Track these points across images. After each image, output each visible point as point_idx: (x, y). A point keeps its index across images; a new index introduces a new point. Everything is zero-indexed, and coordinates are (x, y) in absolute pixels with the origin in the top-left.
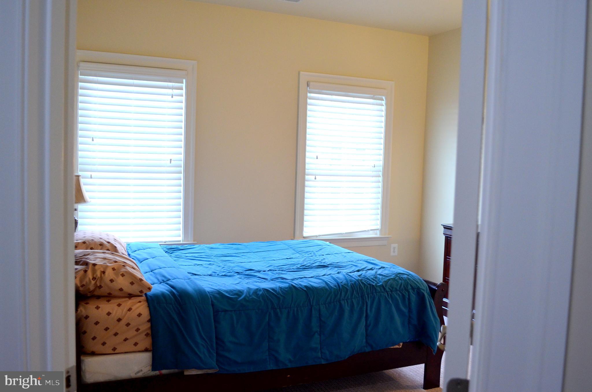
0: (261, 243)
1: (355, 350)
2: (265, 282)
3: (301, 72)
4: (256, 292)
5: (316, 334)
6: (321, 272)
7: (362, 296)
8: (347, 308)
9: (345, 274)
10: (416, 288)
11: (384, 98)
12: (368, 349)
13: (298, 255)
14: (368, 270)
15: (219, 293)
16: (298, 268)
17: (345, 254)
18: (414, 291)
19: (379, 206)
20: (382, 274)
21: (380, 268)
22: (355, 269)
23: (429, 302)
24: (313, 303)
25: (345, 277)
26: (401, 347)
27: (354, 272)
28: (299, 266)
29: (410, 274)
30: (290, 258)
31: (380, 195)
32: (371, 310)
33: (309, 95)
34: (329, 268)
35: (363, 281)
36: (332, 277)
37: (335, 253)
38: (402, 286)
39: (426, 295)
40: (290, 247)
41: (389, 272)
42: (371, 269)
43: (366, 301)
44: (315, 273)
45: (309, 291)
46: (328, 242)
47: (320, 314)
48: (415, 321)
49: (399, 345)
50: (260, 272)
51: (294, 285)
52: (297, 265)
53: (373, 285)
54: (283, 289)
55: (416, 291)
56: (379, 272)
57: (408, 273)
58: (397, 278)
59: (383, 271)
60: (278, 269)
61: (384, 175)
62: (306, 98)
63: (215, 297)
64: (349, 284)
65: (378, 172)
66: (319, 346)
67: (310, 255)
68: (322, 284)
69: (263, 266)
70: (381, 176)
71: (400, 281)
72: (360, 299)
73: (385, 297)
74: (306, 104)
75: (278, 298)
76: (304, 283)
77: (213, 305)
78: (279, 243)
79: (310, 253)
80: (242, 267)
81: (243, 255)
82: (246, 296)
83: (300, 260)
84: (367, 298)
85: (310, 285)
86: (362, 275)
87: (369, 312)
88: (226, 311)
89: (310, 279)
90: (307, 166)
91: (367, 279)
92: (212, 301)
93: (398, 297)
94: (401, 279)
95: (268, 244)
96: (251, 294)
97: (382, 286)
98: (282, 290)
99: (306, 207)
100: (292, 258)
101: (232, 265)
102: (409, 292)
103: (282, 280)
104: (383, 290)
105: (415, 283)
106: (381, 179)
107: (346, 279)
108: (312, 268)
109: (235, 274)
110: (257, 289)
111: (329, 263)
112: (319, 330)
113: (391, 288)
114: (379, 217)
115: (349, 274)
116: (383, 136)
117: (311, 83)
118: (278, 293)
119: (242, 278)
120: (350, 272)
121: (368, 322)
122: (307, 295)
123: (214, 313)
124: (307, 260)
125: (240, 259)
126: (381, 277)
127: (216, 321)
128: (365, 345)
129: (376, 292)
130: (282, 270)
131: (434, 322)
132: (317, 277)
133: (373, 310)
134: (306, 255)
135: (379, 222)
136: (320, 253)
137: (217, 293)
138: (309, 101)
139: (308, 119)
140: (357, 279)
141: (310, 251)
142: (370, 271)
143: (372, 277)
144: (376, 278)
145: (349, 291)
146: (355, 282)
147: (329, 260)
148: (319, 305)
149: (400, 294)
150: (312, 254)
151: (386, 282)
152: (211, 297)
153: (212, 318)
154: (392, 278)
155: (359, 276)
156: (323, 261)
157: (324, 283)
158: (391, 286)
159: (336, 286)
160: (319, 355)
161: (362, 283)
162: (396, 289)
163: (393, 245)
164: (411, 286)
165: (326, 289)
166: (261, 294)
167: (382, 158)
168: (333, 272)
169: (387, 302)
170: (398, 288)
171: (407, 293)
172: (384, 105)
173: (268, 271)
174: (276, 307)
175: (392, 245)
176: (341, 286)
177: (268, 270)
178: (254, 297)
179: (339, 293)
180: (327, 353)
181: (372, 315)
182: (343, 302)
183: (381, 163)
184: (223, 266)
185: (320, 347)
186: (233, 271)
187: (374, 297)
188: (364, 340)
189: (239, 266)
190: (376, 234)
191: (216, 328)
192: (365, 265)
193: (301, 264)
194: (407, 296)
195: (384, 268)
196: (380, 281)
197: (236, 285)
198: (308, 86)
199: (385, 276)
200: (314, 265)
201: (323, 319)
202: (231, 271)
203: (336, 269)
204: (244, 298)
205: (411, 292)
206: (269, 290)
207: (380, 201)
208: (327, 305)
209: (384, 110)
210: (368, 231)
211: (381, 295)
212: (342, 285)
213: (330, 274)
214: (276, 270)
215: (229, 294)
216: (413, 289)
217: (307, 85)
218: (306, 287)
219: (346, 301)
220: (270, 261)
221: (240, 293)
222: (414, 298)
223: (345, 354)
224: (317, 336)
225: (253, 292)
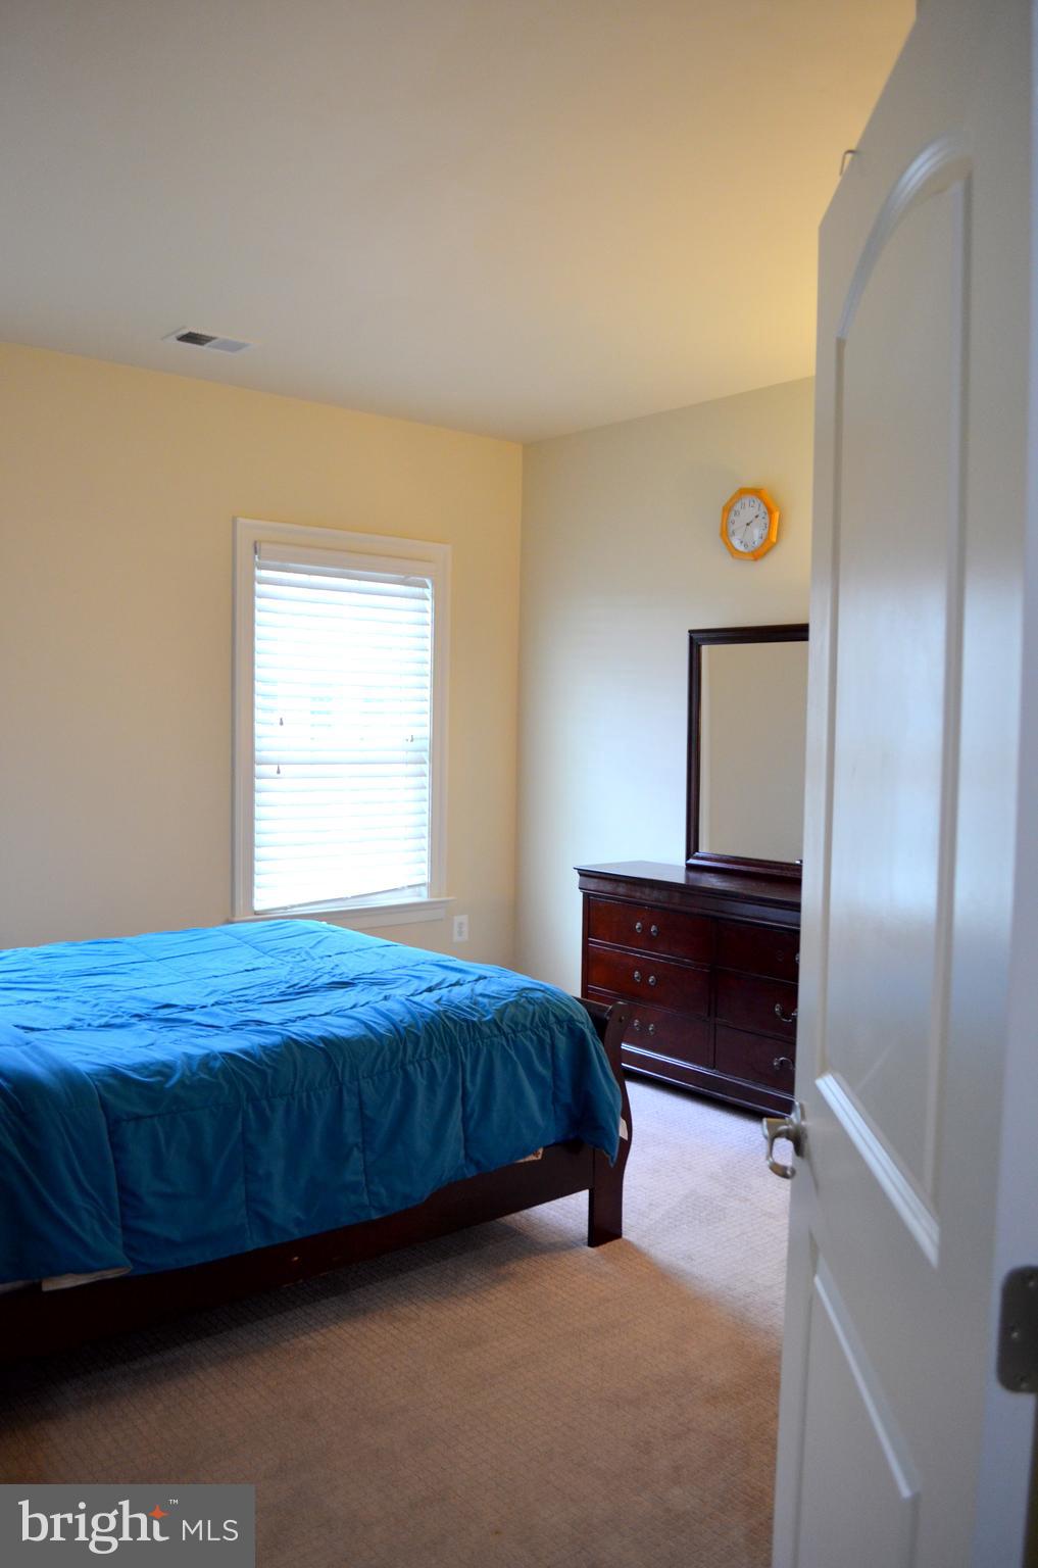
0: (170, 936)
1: (444, 1178)
2: (217, 1034)
3: (241, 520)
4: (207, 1061)
5: (355, 1149)
6: (344, 999)
7: (453, 1050)
8: (421, 1082)
9: (403, 999)
10: (566, 1018)
11: (428, 582)
12: (471, 1172)
13: (268, 960)
14: (451, 985)
15: (114, 1073)
16: (283, 994)
17: (382, 951)
18: (562, 1027)
19: (425, 831)
20: (486, 992)
21: (477, 980)
22: (420, 986)
23: (596, 1049)
24: (343, 1077)
25: (408, 1009)
26: (540, 1157)
27: (421, 993)
28: (283, 987)
29: (548, 989)
30: (253, 970)
31: (426, 806)
32: (473, 1082)
33: (261, 573)
34: (358, 988)
35: (448, 1014)
36: (375, 1009)
37: (355, 948)
38: (537, 1019)
39: (587, 1031)
40: (244, 941)
41: (501, 988)
42: (457, 983)
43: (462, 1063)
44: (331, 1002)
45: (330, 1050)
46: (324, 923)
47: (361, 1103)
48: (566, 1097)
49: (536, 1154)
50: (192, 1010)
51: (294, 1037)
52: (276, 986)
53: (473, 1022)
54: (269, 1049)
55: (566, 1027)
56: (480, 988)
57: (541, 985)
58: (523, 1000)
59: (485, 986)
60: (236, 999)
61: (432, 759)
62: (252, 579)
63: (107, 1086)
64: (420, 1024)
65: (418, 753)
66: (362, 1179)
67: (298, 958)
68: (358, 1030)
69: (195, 994)
70: (428, 761)
71: (531, 1008)
72: (449, 1058)
73: (502, 1045)
74: (252, 594)
75: (263, 1074)
76: (315, 1030)
77: (104, 1106)
78: (212, 931)
79: (296, 952)
80: (143, 1000)
81: (134, 969)
82: (183, 1075)
83: (282, 972)
84: (462, 1051)
85: (332, 1033)
86: (444, 999)
87: (468, 1084)
88: (138, 1118)
89: (324, 1018)
90: (258, 743)
91: (457, 1007)
92: (100, 1096)
93: (528, 1044)
94: (530, 1001)
95: (186, 937)
96: (195, 1068)
97: (492, 1021)
98: (267, 1052)
99: (258, 839)
100: (259, 969)
101: (116, 997)
102: (551, 1030)
103: (259, 1028)
104: (496, 1032)
105: (561, 1008)
106: (426, 768)
107: (410, 1012)
108: (316, 990)
109: (134, 1020)
110: (208, 1055)
111: (352, 976)
112: (360, 1140)
113: (513, 1026)
114: (425, 855)
115: (411, 998)
116: (428, 668)
117: (264, 547)
118: (260, 1062)
119: (155, 1028)
120: (412, 995)
121: (469, 1109)
122: (328, 1057)
123: (108, 1128)
124: (296, 971)
125: (127, 979)
126: (486, 1000)
127: (117, 1147)
128: (464, 1162)
129: (482, 1039)
130: (246, 1001)
131: (609, 1095)
132: (339, 1013)
133: (479, 1079)
134: (289, 959)
135: (425, 868)
136: (319, 951)
137: (110, 1075)
138: (259, 588)
139: (258, 631)
140: (435, 1009)
141: (294, 949)
142: (457, 987)
143: (467, 1002)
144: (475, 1004)
145: (422, 1040)
146: (433, 1017)
147: (350, 967)
148: (358, 1080)
149: (534, 1038)
150: (304, 957)
151: (502, 1011)
152: (96, 1086)
153: (106, 1137)
154: (511, 1002)
155: (438, 1002)
156: (337, 971)
157: (363, 1026)
158: (513, 1020)
159: (390, 1031)
160: (365, 1199)
161: (448, 1017)
162: (524, 1026)
163: (458, 919)
164: (555, 1016)
165: (371, 1041)
166: (219, 1068)
167: (427, 719)
168: (373, 995)
169: (507, 1058)
170: (528, 1024)
171: (547, 1032)
172: (430, 598)
173: (213, 1005)
174: (258, 1093)
175: (455, 918)
176: (402, 1030)
177: (212, 1002)
178: (206, 1077)
179: (401, 1047)
180: (383, 1191)
181: (474, 1090)
182: (410, 1068)
183: (427, 731)
184: (95, 1002)
185: (366, 1180)
186: (123, 1012)
187: (478, 1048)
188: (462, 1153)
189: (134, 998)
190: (419, 895)
191: (116, 1161)
192: (438, 976)
193: (286, 982)
194: (548, 1040)
195: (485, 978)
196: (487, 1011)
197: (151, 1050)
198: (256, 552)
199: (494, 997)
200: (319, 982)
201: (368, 1112)
202: (120, 1013)
203: (375, 989)
204: (181, 1083)
205: (557, 1032)
206: (240, 1057)
207: (426, 818)
208: (375, 1078)
209: (430, 610)
210: (403, 888)
211: (492, 1043)
212: (405, 1028)
213: (367, 1003)
214: (231, 1003)
215: (140, 1074)
216: (559, 1021)
217: (252, 551)
218: (322, 1038)
219: (417, 1065)
220: (207, 981)
221: (166, 1070)
222: (562, 1042)
223: (421, 1189)
224: (356, 1153)
225: (199, 1065)
